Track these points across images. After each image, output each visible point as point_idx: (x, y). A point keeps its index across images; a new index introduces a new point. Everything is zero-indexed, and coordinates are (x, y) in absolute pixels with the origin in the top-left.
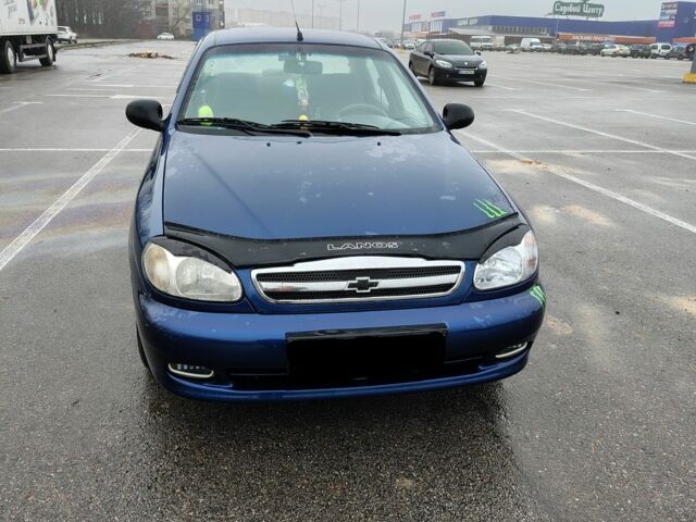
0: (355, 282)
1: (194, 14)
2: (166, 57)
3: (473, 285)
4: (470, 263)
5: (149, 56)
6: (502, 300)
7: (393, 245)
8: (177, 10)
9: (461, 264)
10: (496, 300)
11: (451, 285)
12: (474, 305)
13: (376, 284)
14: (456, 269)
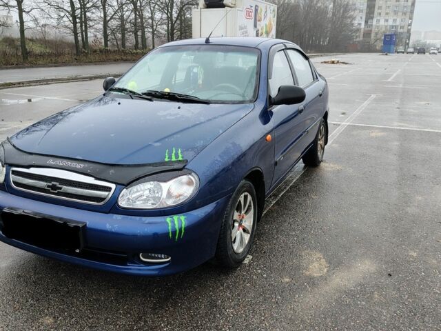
0: (51, 184)
1: (385, 36)
2: (344, 63)
3: (117, 202)
4: (119, 186)
5: (333, 62)
6: (138, 218)
7: (80, 166)
8: (377, 34)
9: (113, 186)
10: (133, 217)
11: (104, 199)
12: (116, 216)
13: (61, 188)
14: (108, 189)
